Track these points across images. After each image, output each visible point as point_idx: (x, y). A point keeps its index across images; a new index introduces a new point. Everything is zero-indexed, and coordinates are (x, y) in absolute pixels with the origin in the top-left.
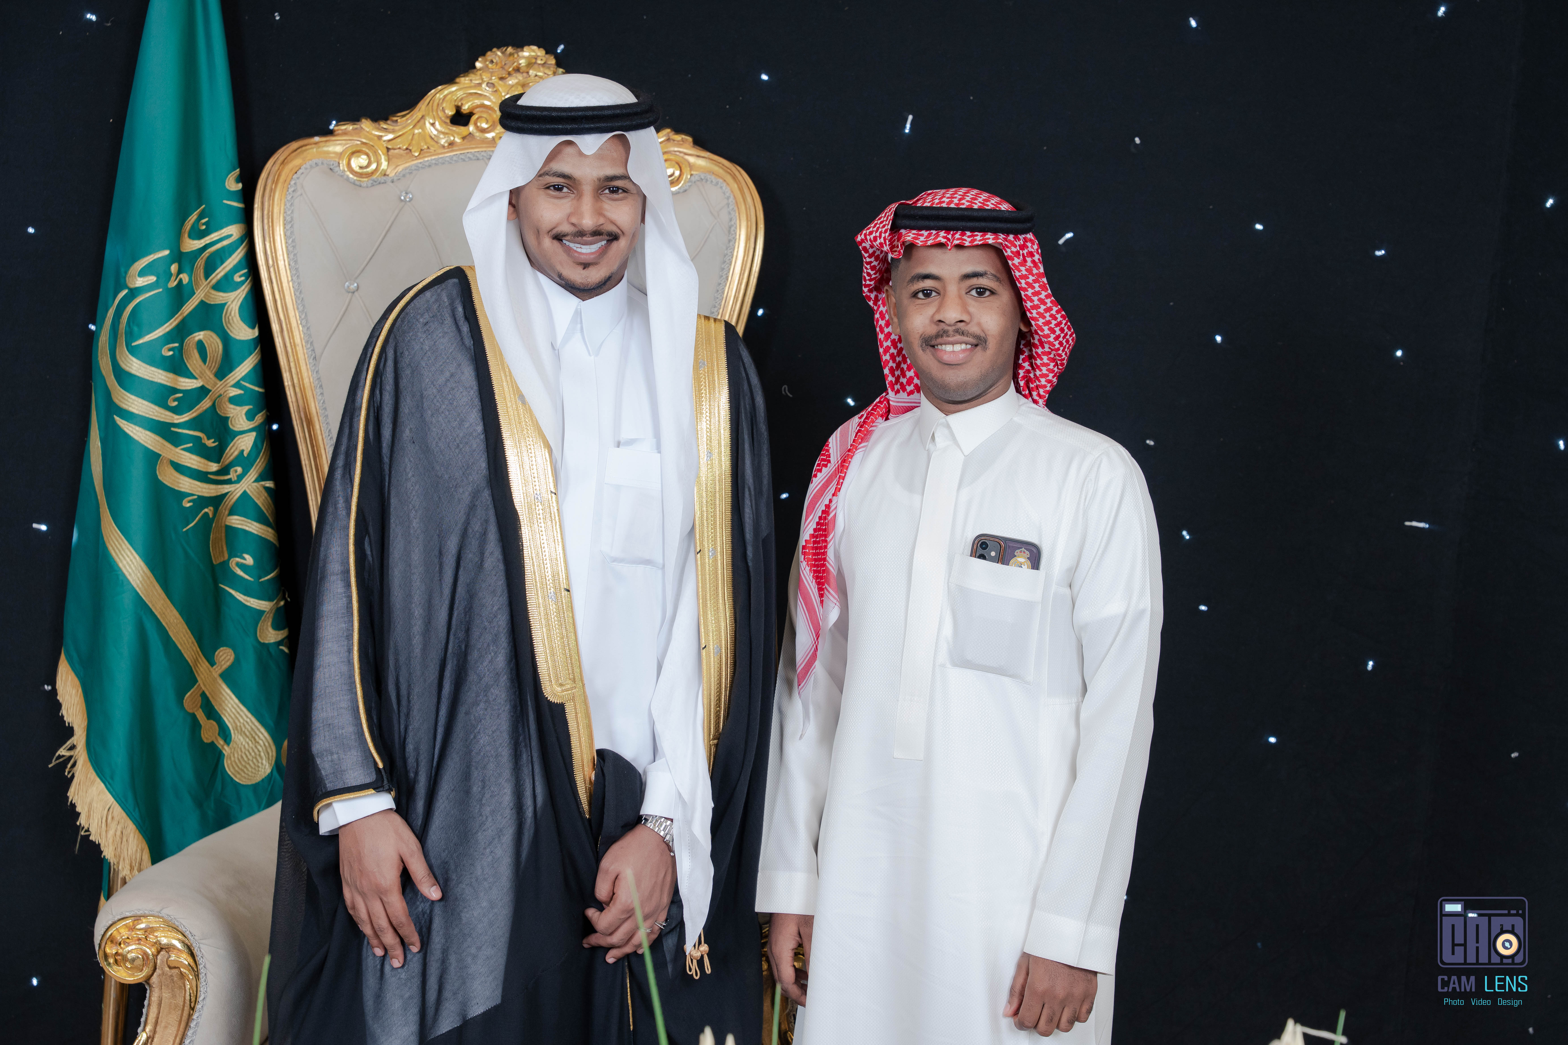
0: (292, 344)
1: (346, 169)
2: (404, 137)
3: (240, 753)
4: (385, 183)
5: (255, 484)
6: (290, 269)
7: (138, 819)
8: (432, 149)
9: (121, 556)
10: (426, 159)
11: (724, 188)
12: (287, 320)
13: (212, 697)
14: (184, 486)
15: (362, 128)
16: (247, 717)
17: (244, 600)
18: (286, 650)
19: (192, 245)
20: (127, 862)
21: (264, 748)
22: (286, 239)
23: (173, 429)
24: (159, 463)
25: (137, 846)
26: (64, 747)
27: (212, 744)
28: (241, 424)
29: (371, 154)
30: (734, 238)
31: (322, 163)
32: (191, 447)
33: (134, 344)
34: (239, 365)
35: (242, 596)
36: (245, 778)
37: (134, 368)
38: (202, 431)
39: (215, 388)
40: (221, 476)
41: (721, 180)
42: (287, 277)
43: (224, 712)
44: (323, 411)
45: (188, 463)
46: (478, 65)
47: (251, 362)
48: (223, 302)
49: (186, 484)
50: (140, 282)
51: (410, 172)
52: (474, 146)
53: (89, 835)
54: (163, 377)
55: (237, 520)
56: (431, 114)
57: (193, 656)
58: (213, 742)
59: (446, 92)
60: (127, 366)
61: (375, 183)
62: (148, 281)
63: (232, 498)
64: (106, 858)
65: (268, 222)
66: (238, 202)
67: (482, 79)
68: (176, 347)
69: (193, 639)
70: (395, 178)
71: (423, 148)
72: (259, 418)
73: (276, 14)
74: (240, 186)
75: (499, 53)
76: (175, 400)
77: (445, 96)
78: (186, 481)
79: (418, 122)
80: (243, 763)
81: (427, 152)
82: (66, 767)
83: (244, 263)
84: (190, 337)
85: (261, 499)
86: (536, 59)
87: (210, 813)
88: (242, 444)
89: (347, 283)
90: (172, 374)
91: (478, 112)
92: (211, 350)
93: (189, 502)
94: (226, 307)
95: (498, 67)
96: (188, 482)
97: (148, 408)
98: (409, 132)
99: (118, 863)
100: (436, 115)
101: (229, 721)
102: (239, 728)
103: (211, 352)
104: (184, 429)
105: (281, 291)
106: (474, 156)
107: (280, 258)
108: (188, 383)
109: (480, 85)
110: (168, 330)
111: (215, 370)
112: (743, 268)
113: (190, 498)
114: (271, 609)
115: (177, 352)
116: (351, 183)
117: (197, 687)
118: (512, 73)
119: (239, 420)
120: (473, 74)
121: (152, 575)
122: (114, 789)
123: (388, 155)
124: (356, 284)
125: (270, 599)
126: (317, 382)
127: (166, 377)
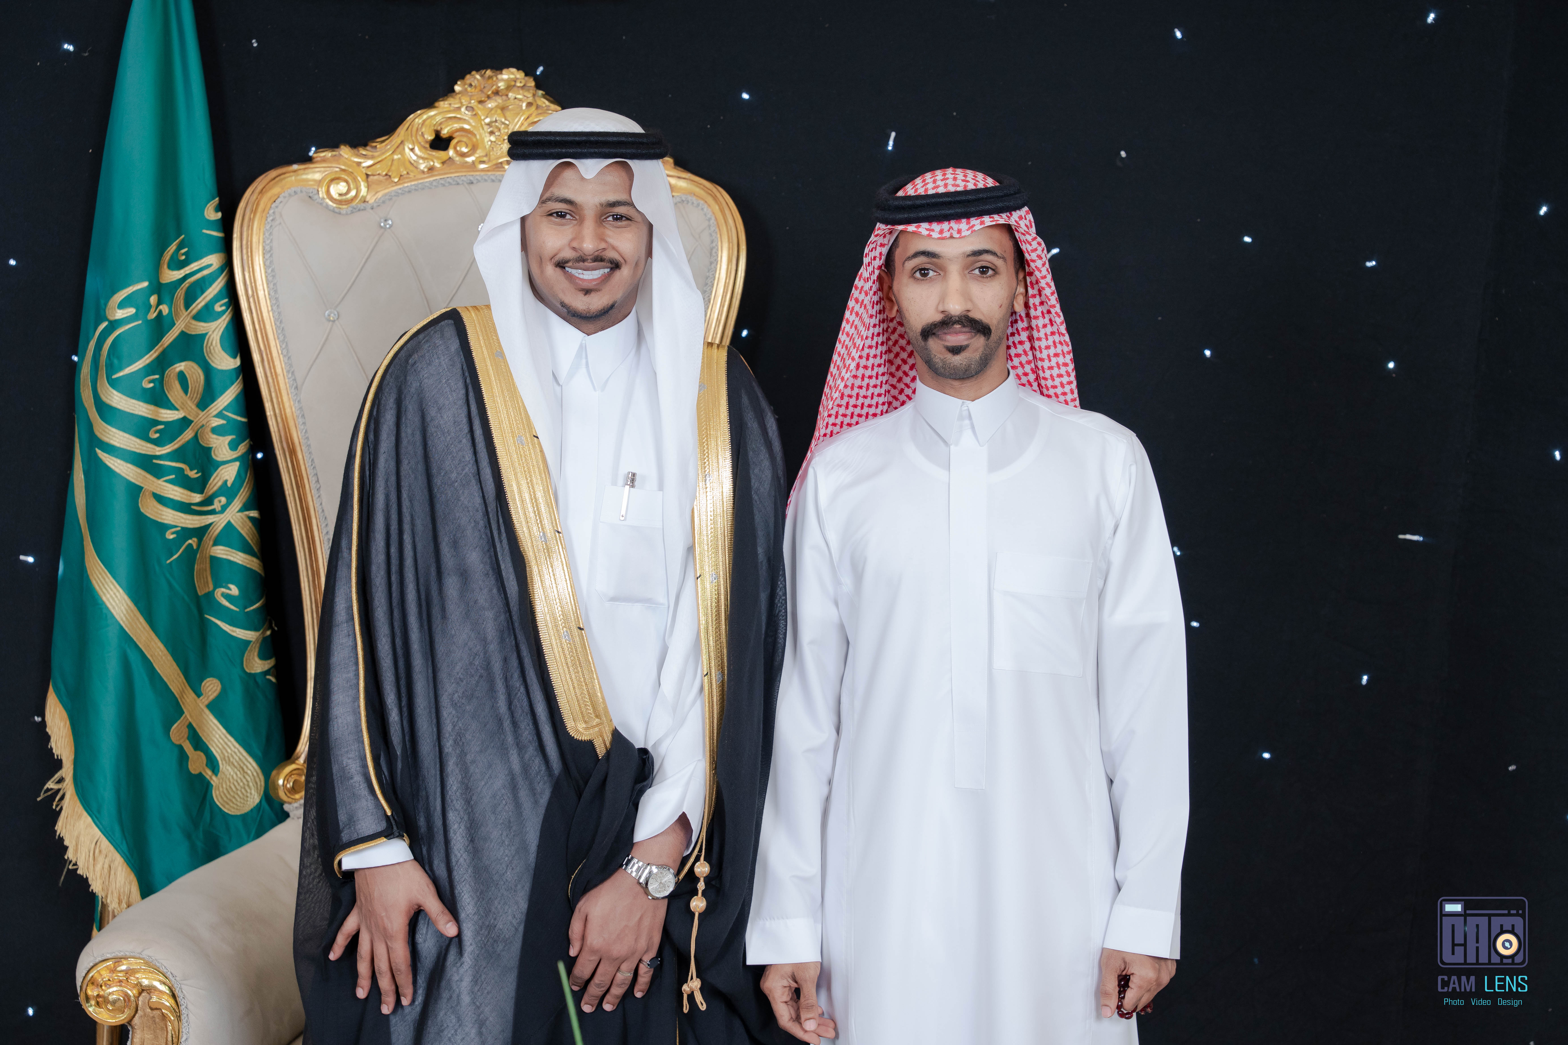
0: (274, 374)
1: (325, 197)
2: (383, 162)
3: (228, 783)
4: (364, 209)
5: (240, 514)
6: (270, 299)
7: (126, 851)
8: (412, 175)
9: (104, 590)
10: (406, 185)
11: (705, 210)
12: (268, 351)
13: (200, 728)
14: (167, 518)
15: (341, 155)
16: (235, 747)
17: (230, 630)
18: (273, 680)
19: (171, 276)
20: (115, 895)
21: (252, 778)
22: (265, 269)
23: (155, 461)
24: (141, 495)
25: (126, 880)
26: (52, 779)
27: (200, 776)
28: (224, 454)
29: (350, 181)
30: (716, 260)
31: (301, 192)
32: (173, 478)
33: (114, 377)
34: (221, 395)
35: (227, 626)
36: (234, 808)
37: (115, 401)
38: (184, 462)
39: (197, 419)
40: (204, 508)
41: (702, 202)
42: (268, 308)
43: (211, 742)
44: (306, 441)
45: (171, 494)
46: (457, 88)
47: (233, 391)
48: (204, 332)
49: (169, 516)
50: (120, 314)
51: (390, 198)
52: (454, 171)
53: (77, 869)
55: (222, 550)
57: (179, 688)
58: (200, 774)
59: (425, 117)
60: (108, 399)
61: (354, 210)
62: (127, 313)
63: (217, 529)
64: (94, 891)
65: (247, 252)
66: (217, 231)
67: (461, 103)
68: (156, 379)
69: (179, 671)
70: (375, 205)
71: (403, 174)
72: (242, 448)
73: (254, 41)
74: (219, 215)
75: (478, 77)
76: (156, 432)
77: (424, 121)
78: (169, 513)
79: (398, 147)
80: (232, 794)
81: (407, 178)
82: (54, 801)
83: (224, 292)
84: (171, 368)
85: (245, 529)
86: (515, 82)
87: (199, 844)
88: (226, 474)
89: (328, 312)
90: (153, 406)
91: (458, 136)
92: (192, 380)
93: (173, 533)
94: (207, 337)
95: (477, 90)
96: (170, 513)
97: (129, 441)
98: (388, 158)
99: (107, 896)
100: (415, 140)
101: (217, 752)
102: (227, 758)
103: (193, 383)
104: (166, 461)
105: (262, 321)
106: (454, 181)
107: (260, 287)
108: (169, 414)
109: (459, 108)
110: (148, 362)
111: (196, 400)
112: (725, 290)
113: (173, 530)
114: (257, 639)
115: (157, 383)
116: (330, 210)
117: (184, 719)
118: (491, 96)
119: (222, 451)
120: (453, 97)
121: (136, 608)
122: (100, 823)
123: (367, 181)
124: (336, 313)
125: (256, 629)
126: (299, 412)
127: (147, 409)
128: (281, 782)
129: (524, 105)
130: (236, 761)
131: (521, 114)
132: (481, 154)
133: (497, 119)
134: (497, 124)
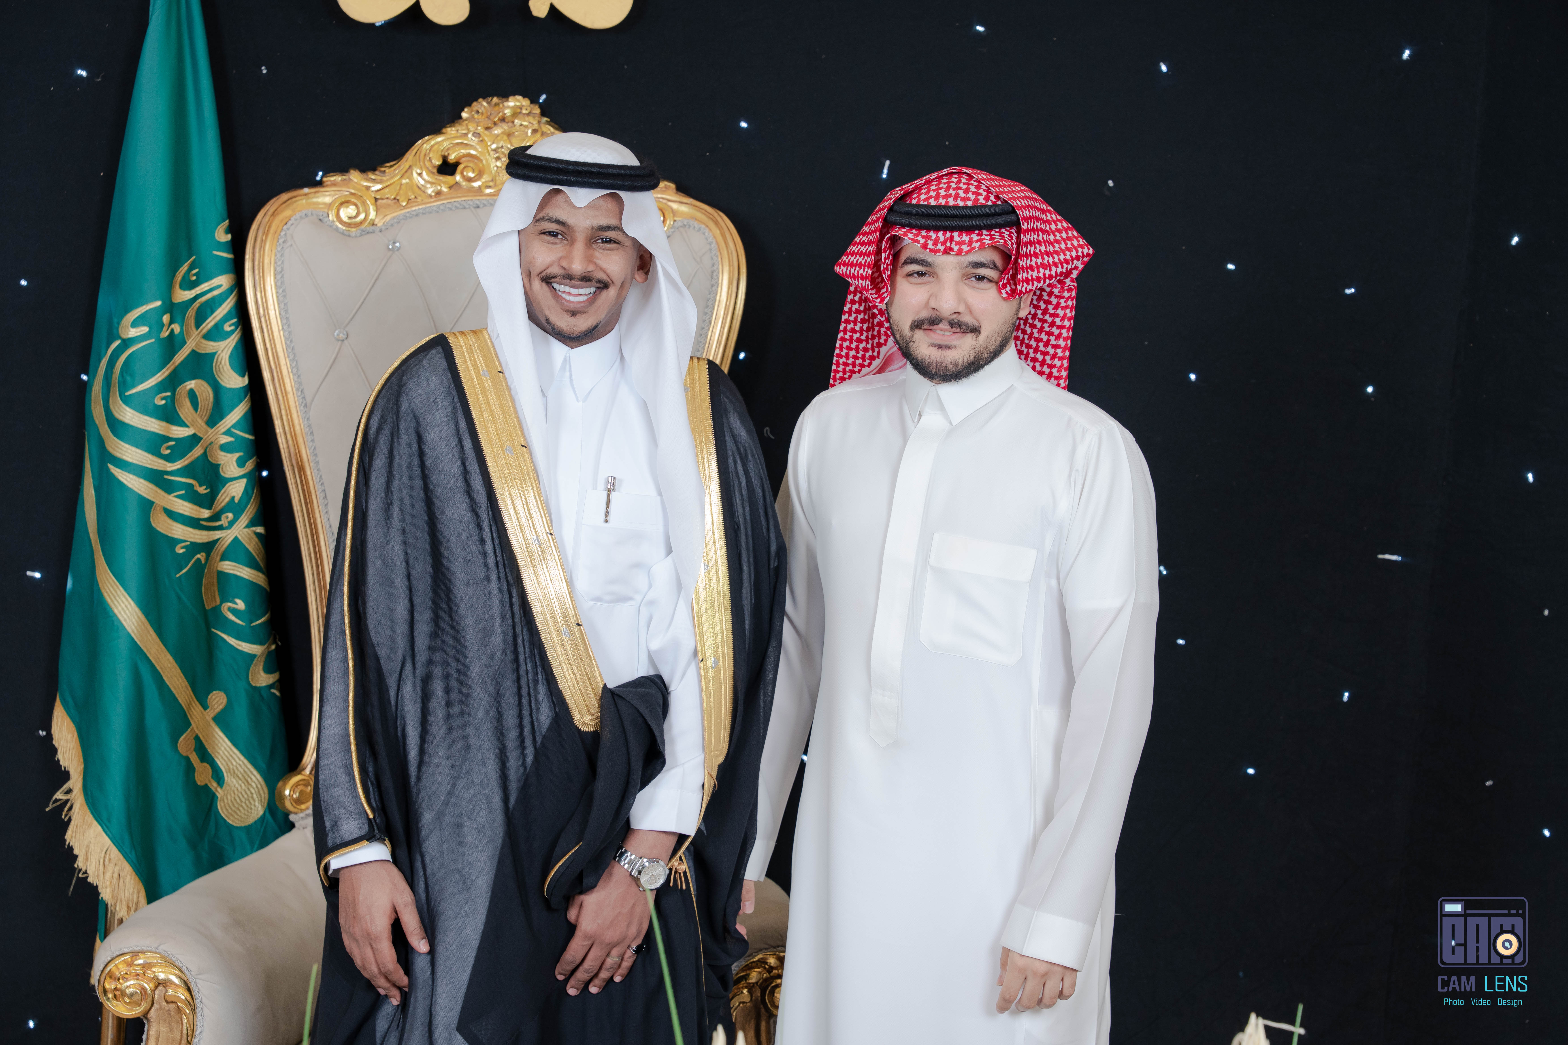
0: (284, 392)
1: (335, 220)
2: (392, 186)
3: (233, 795)
4: (373, 232)
5: (247, 530)
6: (281, 318)
7: (135, 861)
8: (419, 199)
9: (116, 603)
10: (414, 209)
11: (706, 234)
12: (278, 369)
13: (206, 740)
14: (177, 533)
15: (350, 179)
16: (240, 759)
17: (236, 644)
18: (278, 693)
19: (183, 295)
20: (124, 903)
21: (257, 790)
22: (276, 289)
23: (166, 477)
24: (152, 509)
25: (134, 888)
26: (61, 791)
27: (206, 787)
28: (232, 471)
29: (359, 205)
30: (716, 283)
31: (312, 214)
32: (183, 494)
33: (127, 394)
34: (230, 413)
35: (234, 640)
36: (238, 820)
37: (128, 417)
38: (194, 478)
39: (206, 436)
40: (212, 523)
41: (703, 226)
42: (278, 326)
43: (217, 754)
44: (314, 457)
45: (181, 509)
46: (464, 115)
47: (241, 409)
48: (214, 351)
49: (179, 531)
50: (133, 333)
51: (398, 221)
52: (460, 195)
53: (87, 877)
54: (156, 426)
55: (229, 565)
56: (418, 164)
57: (186, 700)
58: (206, 785)
59: (433, 142)
60: (121, 415)
61: (363, 233)
62: (140, 332)
63: (224, 544)
64: (104, 899)
65: (259, 273)
66: (228, 252)
67: (468, 129)
68: (168, 396)
69: (186, 683)
70: (383, 228)
71: (411, 198)
72: (250, 465)
73: (263, 68)
74: (229, 237)
75: (485, 104)
76: (168, 448)
77: (432, 147)
79: (406, 172)
80: (236, 805)
81: (415, 202)
82: (63, 811)
83: (234, 312)
84: (182, 386)
85: (252, 545)
86: (521, 109)
87: (204, 855)
88: (233, 490)
89: (337, 332)
90: (164, 422)
91: (465, 161)
92: (202, 398)
93: (182, 548)
94: (216, 356)
95: (483, 117)
96: (180, 528)
97: (142, 457)
98: (397, 182)
99: (115, 905)
100: (423, 165)
101: (222, 764)
102: (232, 771)
103: (202, 401)
104: (177, 477)
105: (272, 340)
106: (461, 205)
107: (270, 307)
108: (180, 431)
109: (466, 135)
110: (160, 379)
111: (206, 417)
112: (726, 312)
113: (183, 544)
114: (262, 653)
115: (169, 400)
116: (340, 233)
117: (191, 731)
118: (497, 123)
119: (230, 468)
120: (460, 124)
121: (146, 621)
122: (110, 832)
123: (376, 205)
124: (345, 333)
125: (261, 643)
126: (308, 429)
127: (159, 425)
128: (287, 792)
129: (530, 132)
130: (241, 773)
131: (527, 140)
132: (488, 179)
133: (504, 145)
134: (503, 150)
